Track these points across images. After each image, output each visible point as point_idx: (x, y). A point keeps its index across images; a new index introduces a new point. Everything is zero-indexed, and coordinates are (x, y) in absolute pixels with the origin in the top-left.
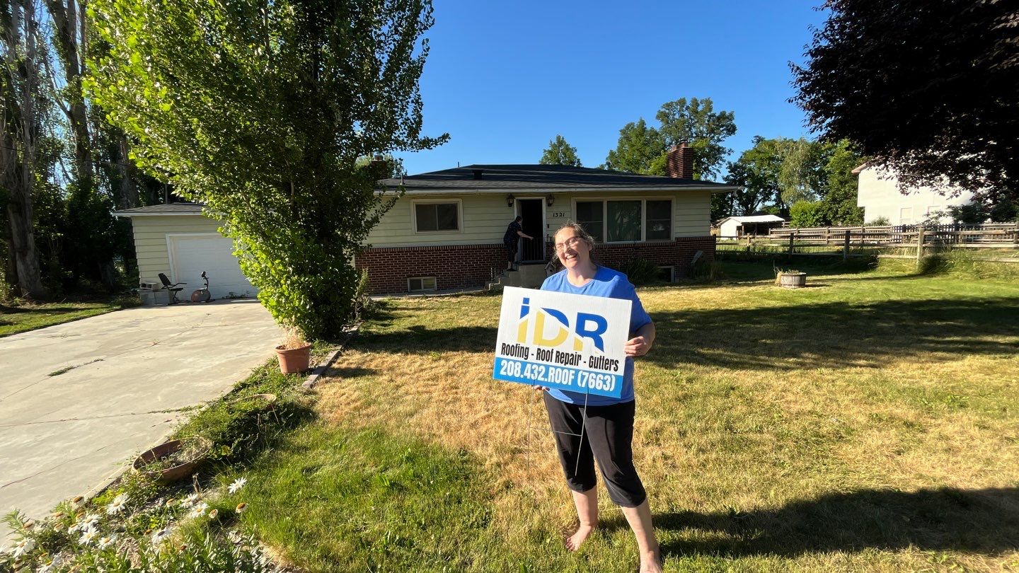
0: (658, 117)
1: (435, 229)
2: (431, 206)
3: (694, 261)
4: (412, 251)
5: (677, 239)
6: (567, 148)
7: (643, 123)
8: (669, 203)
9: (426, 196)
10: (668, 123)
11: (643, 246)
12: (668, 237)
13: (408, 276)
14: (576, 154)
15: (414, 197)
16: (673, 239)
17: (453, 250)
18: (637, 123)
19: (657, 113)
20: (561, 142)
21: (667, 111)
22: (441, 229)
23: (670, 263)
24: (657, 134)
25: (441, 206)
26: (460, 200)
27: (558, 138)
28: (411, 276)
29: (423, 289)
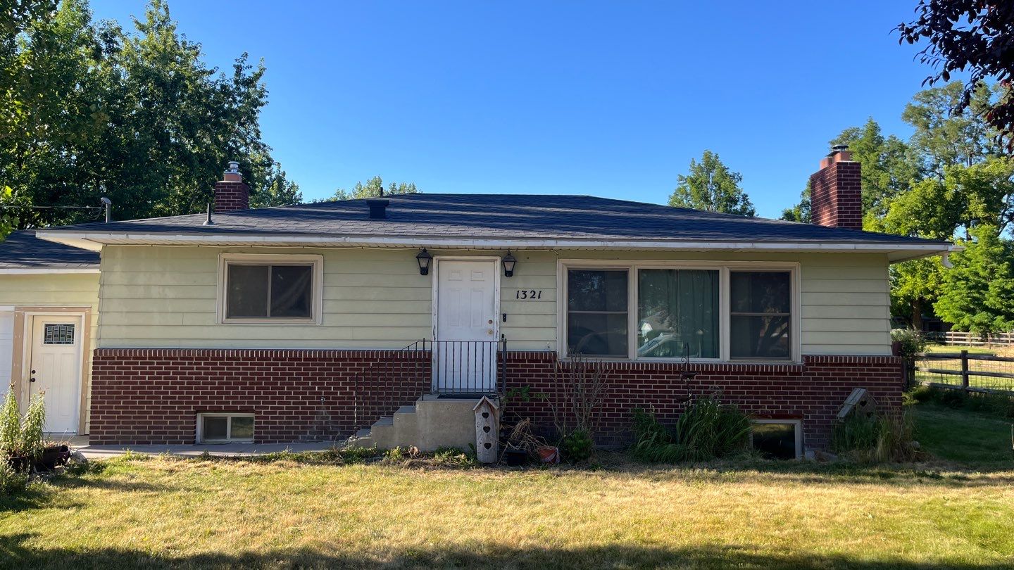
0: (907, 117)
1: (263, 314)
2: (261, 269)
3: (843, 413)
4: (210, 358)
5: (806, 358)
6: (724, 174)
7: (875, 129)
8: (785, 277)
9: (253, 249)
10: (928, 127)
11: (722, 371)
12: (787, 353)
13: (198, 410)
14: (740, 185)
15: (227, 249)
16: (796, 358)
17: (296, 359)
18: (862, 125)
19: (904, 110)
20: (711, 164)
21: (926, 106)
22: (275, 314)
23: (789, 411)
24: (903, 148)
25: (278, 269)
26: (319, 258)
27: (708, 157)
28: (203, 410)
29: (229, 439)
